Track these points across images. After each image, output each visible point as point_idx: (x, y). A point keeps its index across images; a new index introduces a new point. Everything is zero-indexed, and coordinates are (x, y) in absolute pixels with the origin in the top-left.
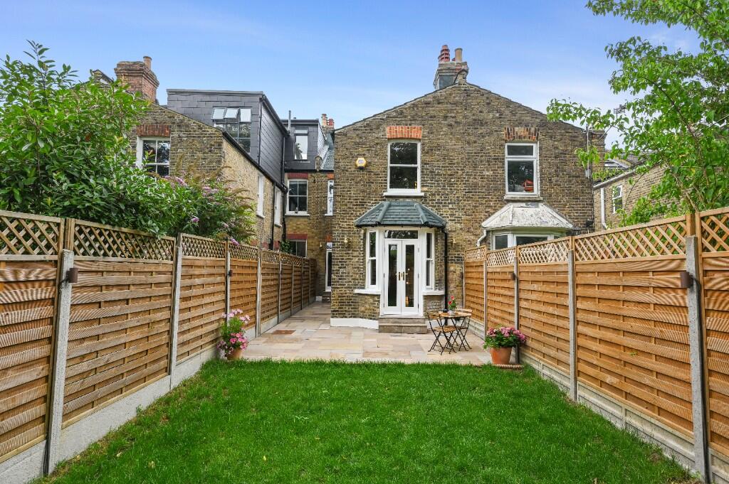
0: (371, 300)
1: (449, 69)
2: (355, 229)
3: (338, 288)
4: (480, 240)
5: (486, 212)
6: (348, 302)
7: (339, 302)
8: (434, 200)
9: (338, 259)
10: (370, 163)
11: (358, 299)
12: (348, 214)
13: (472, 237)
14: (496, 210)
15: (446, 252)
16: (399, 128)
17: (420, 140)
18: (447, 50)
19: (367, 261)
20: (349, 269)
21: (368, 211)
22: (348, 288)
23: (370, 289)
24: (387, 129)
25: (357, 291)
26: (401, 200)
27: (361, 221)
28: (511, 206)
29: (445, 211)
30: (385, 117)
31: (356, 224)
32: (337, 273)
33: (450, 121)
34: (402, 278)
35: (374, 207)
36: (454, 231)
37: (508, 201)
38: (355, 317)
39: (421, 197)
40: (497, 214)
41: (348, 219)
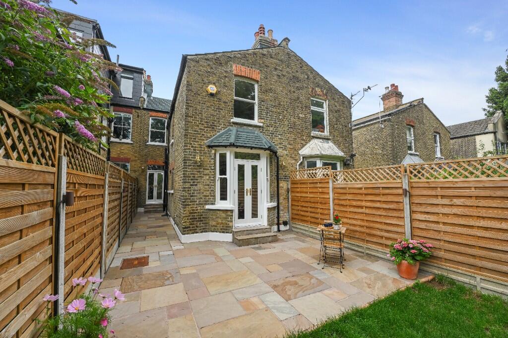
0: (224, 215)
1: (266, 41)
2: (206, 149)
3: (189, 205)
4: (298, 164)
5: (301, 144)
6: (200, 218)
7: (191, 219)
8: (269, 131)
9: (190, 177)
10: (219, 92)
11: (210, 215)
12: (200, 134)
13: (293, 161)
14: (307, 143)
15: (278, 171)
16: (243, 68)
17: (257, 82)
18: (264, 28)
19: (217, 179)
20: (200, 186)
21: (218, 134)
22: (200, 204)
23: (220, 205)
24: (234, 67)
25: (207, 207)
26: (245, 127)
27: (212, 141)
28: (316, 141)
29: (277, 140)
30: (232, 56)
31: (208, 144)
32: (188, 191)
33: (278, 72)
34: (249, 194)
35: (223, 131)
36: (282, 156)
37: (314, 137)
38: (206, 232)
39: (260, 127)
40: (308, 145)
41: (200, 140)
